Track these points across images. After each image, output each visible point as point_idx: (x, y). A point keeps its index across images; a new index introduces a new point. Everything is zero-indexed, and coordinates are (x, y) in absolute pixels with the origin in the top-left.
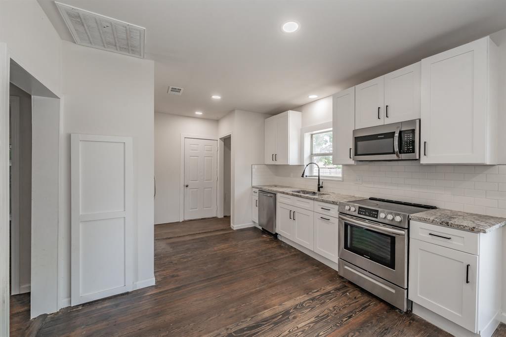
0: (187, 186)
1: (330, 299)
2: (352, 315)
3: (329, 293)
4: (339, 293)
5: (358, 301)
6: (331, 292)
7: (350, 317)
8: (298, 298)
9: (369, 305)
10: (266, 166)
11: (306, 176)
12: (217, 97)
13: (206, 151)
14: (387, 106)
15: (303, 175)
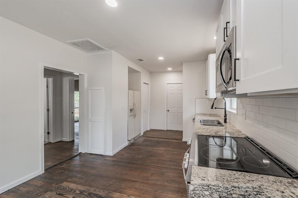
10: (207, 100)
11: (215, 108)
12: (161, 58)
13: (179, 90)
14: (227, 23)
15: (212, 107)
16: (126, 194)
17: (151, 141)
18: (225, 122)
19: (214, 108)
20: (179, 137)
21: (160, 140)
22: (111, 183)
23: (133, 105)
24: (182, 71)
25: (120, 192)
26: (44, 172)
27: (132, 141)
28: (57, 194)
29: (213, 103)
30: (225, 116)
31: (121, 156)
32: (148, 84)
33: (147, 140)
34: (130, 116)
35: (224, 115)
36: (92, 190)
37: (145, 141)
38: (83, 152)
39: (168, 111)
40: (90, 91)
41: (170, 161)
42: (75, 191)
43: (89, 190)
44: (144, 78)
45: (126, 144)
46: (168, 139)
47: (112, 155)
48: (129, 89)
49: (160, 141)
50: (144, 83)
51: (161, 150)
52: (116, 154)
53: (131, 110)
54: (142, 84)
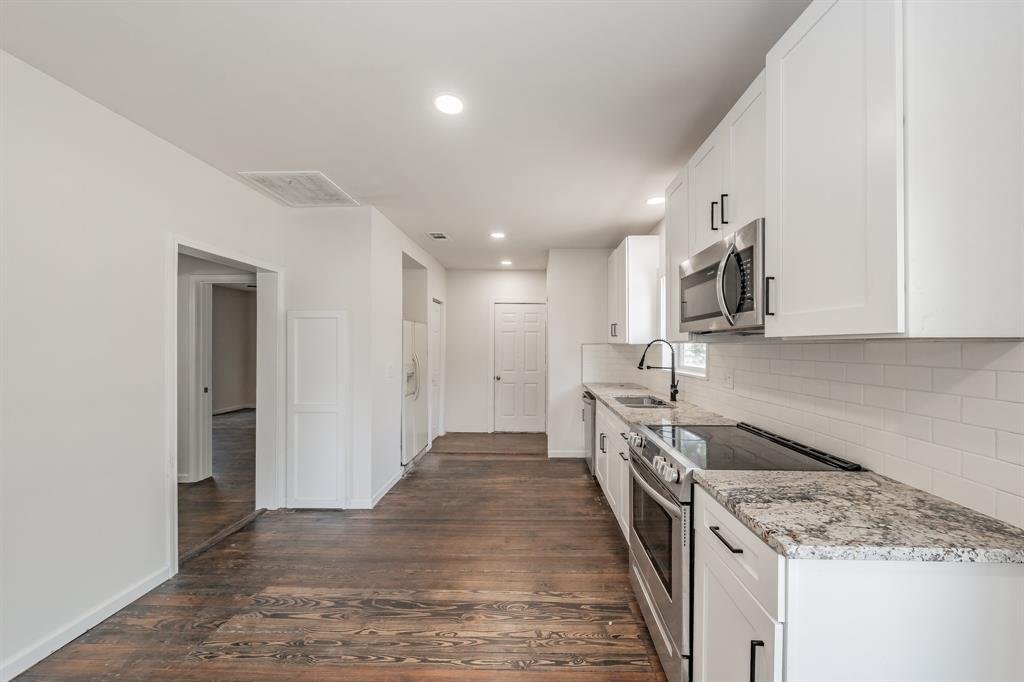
0: (499, 379)
1: (563, 618)
2: (567, 663)
3: (577, 606)
4: (595, 615)
5: (612, 645)
6: (583, 607)
7: (558, 663)
8: (512, 592)
9: (628, 663)
10: (611, 347)
11: (648, 368)
12: (498, 235)
13: (529, 322)
14: (723, 196)
15: (641, 364)
16: (465, 588)
17: (463, 464)
18: (673, 398)
19: (644, 366)
20: (535, 449)
21: (487, 458)
22: (409, 571)
23: (411, 362)
24: (545, 271)
25: (449, 587)
26: (177, 572)
27: (411, 467)
28: (265, 616)
29: (644, 356)
30: (674, 385)
31: (400, 508)
32: (439, 303)
33: (447, 461)
34: (406, 396)
35: (670, 383)
36: (367, 594)
37: (445, 464)
38: (272, 507)
40: (296, 321)
41: (540, 505)
42: (318, 603)
43: (360, 594)
44: (434, 286)
45: (398, 474)
46: (508, 454)
47: (370, 507)
48: (405, 317)
49: (489, 461)
50: (435, 301)
51: (504, 483)
52: (379, 502)
53: (409, 377)
54: (431, 305)
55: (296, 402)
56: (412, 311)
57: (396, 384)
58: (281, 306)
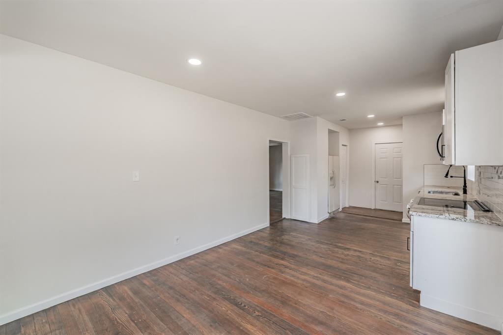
11: (451, 177)
12: (371, 116)
13: (395, 153)
15: (447, 175)
18: (465, 192)
19: (449, 176)
23: (333, 172)
24: (401, 125)
26: (269, 225)
29: (448, 171)
30: (465, 186)
32: (345, 146)
33: (348, 216)
34: (330, 185)
38: (287, 218)
39: (378, 182)
40: (294, 158)
44: (343, 139)
45: (327, 216)
47: (317, 223)
48: (329, 155)
50: (343, 145)
51: (372, 226)
52: (320, 222)
53: (331, 178)
54: (341, 147)
55: (294, 184)
56: (333, 151)
57: (326, 182)
58: (289, 154)
